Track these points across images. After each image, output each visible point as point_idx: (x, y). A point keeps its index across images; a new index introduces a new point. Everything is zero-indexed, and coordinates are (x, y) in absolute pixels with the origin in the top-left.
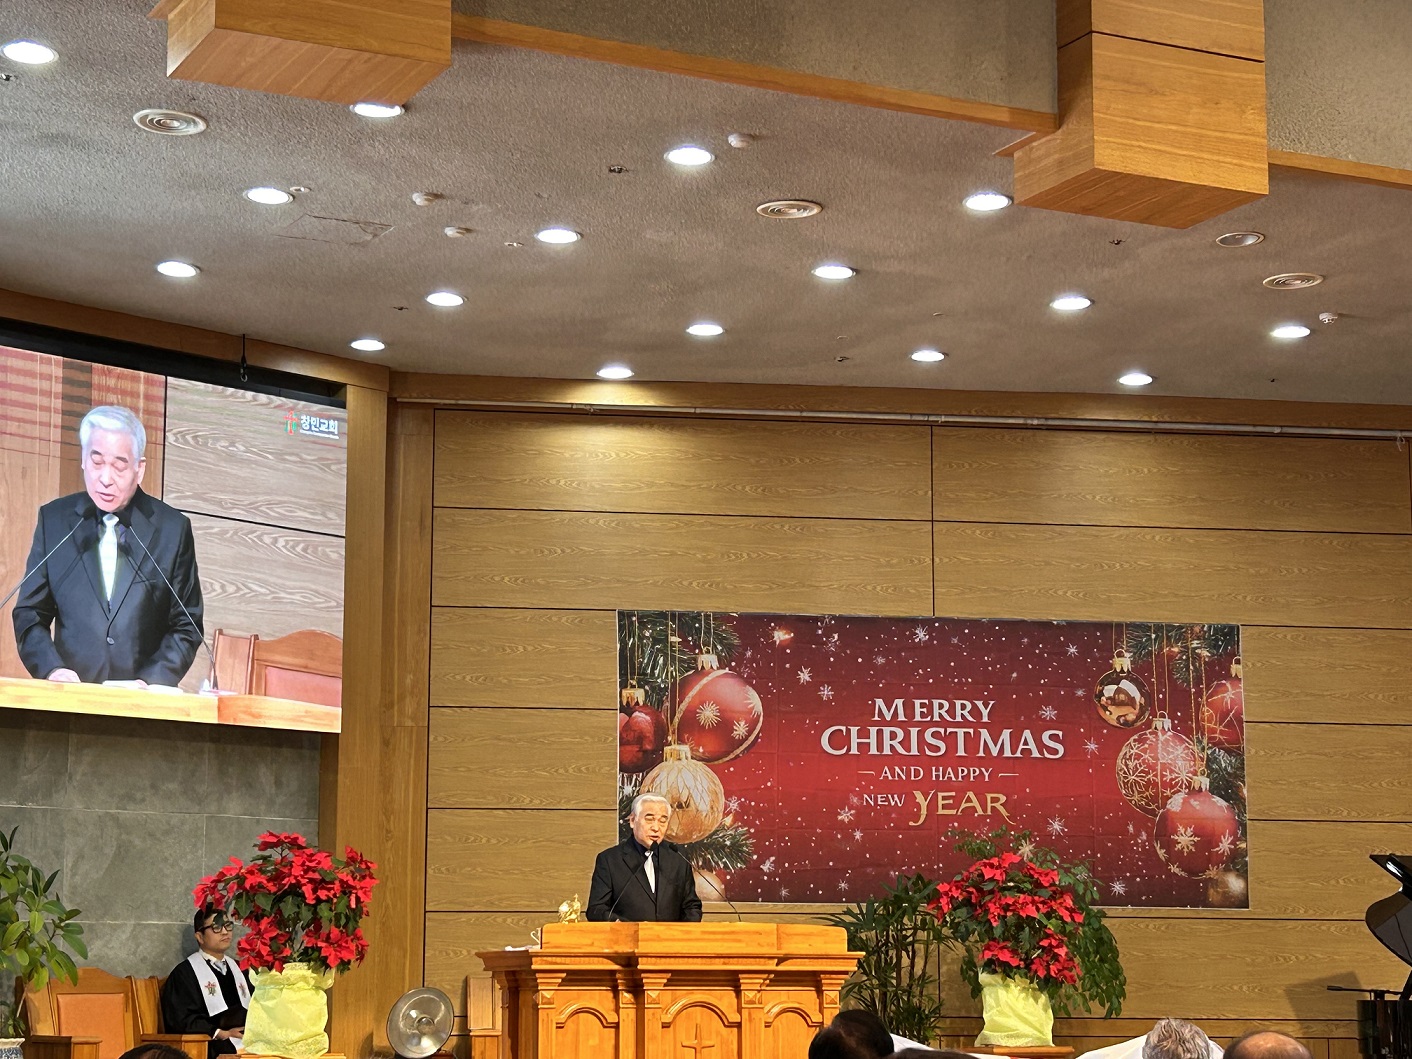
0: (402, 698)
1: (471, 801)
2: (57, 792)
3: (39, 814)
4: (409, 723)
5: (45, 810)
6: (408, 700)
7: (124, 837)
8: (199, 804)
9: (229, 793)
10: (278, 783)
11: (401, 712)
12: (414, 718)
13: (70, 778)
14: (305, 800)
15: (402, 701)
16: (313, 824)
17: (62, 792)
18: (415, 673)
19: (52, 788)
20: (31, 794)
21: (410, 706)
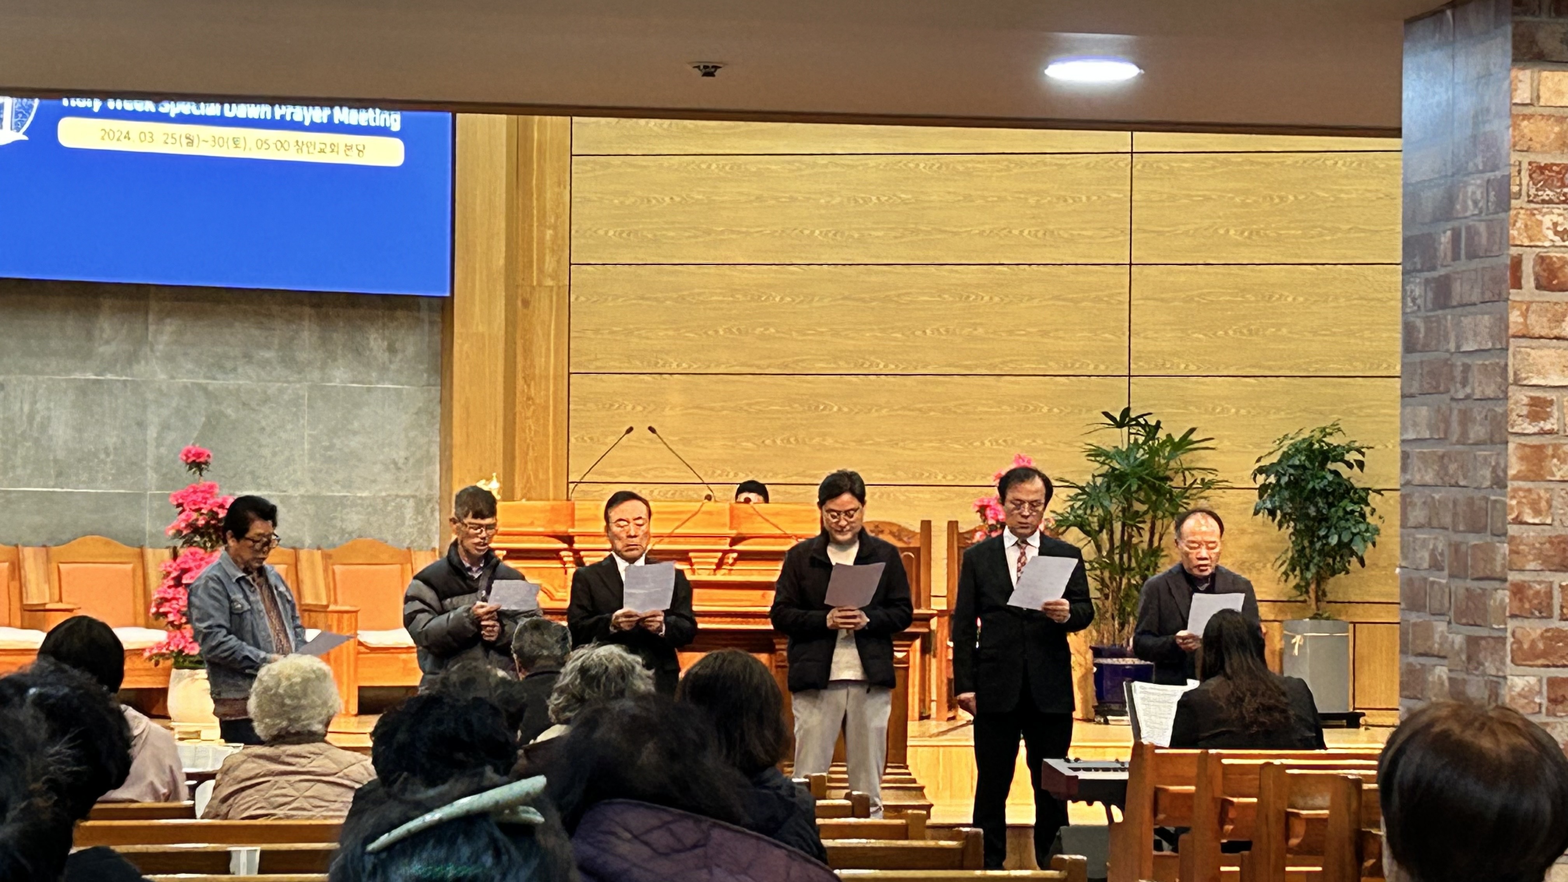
0: (541, 254)
1: (614, 365)
2: (138, 362)
3: (119, 385)
4: (549, 282)
5: (125, 381)
6: (547, 258)
7: (214, 406)
8: (299, 373)
9: (335, 360)
10: (391, 349)
11: (541, 271)
12: (554, 277)
13: (152, 350)
14: (425, 365)
15: (541, 260)
16: (435, 392)
17: (143, 362)
18: (555, 228)
19: (132, 358)
20: (110, 365)
21: (550, 264)
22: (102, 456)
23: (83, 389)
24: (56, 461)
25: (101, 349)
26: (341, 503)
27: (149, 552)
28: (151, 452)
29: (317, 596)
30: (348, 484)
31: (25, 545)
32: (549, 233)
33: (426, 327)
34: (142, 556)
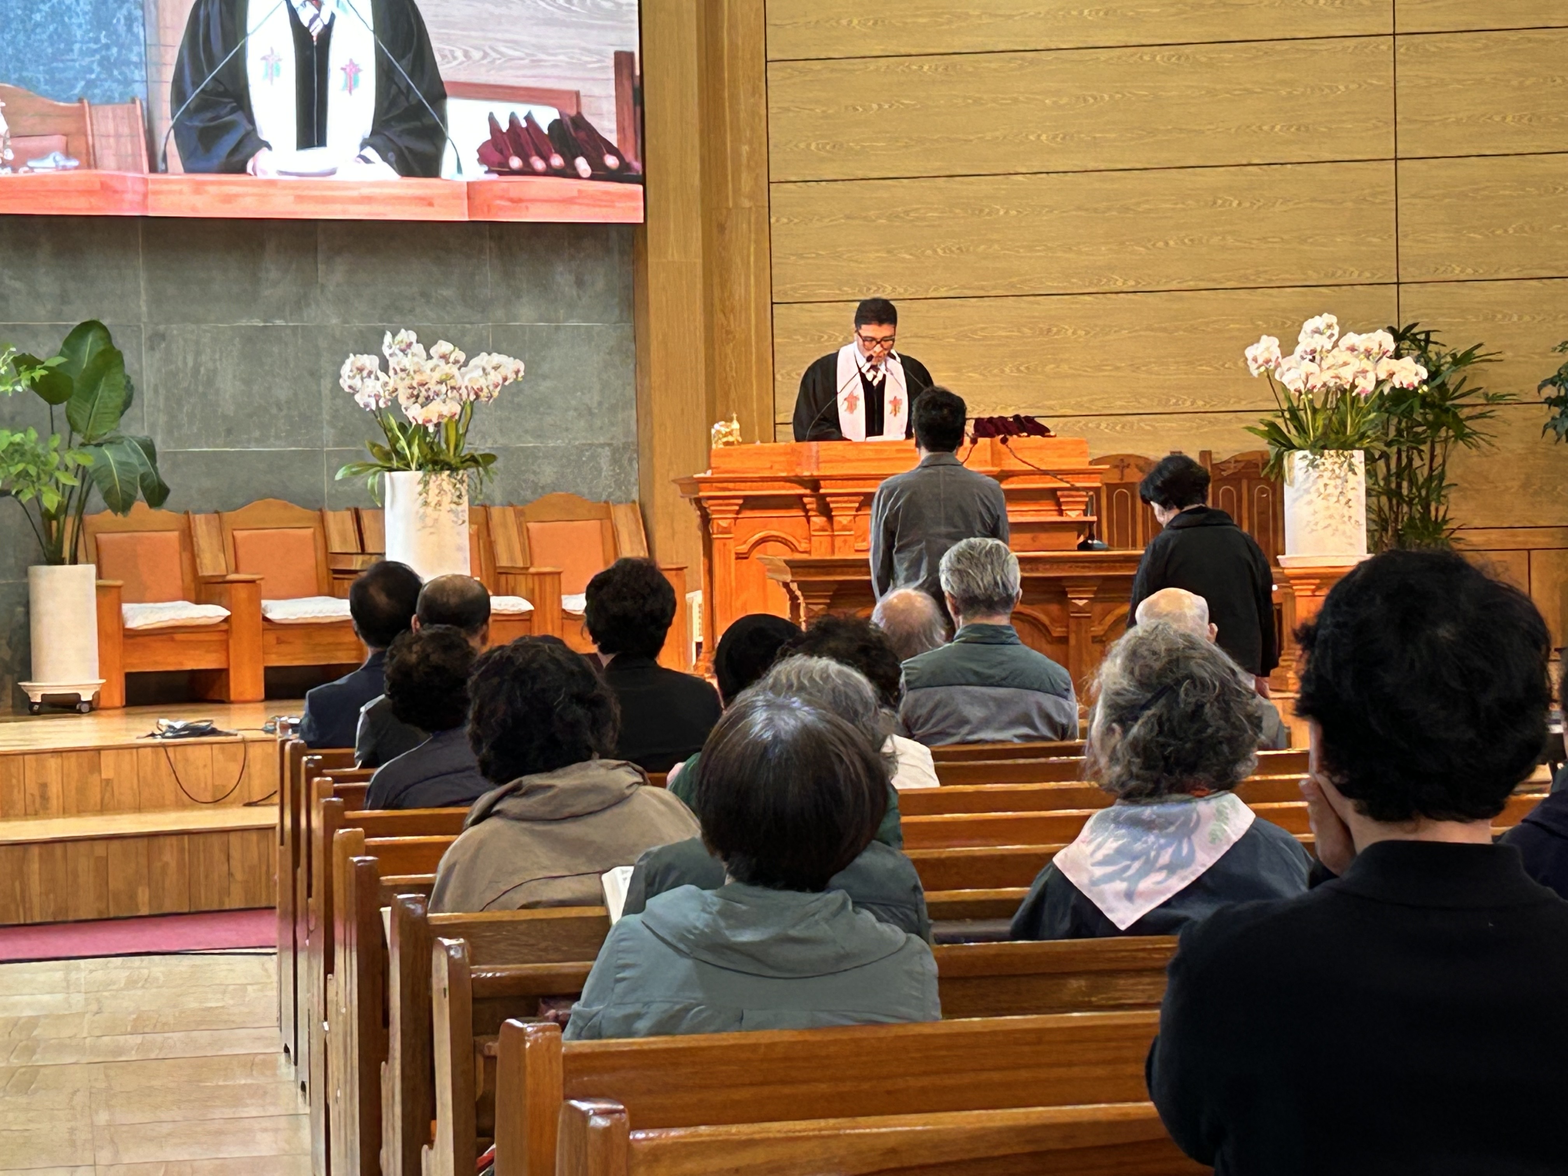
0: (737, 172)
1: (824, 293)
2: (308, 305)
3: (288, 331)
4: (746, 203)
5: (295, 327)
6: (744, 175)
8: (483, 312)
9: (519, 297)
10: (580, 283)
11: (737, 191)
12: (751, 197)
13: (323, 292)
14: (617, 300)
15: (737, 178)
16: (628, 328)
17: (313, 306)
18: (751, 143)
19: (300, 303)
20: (276, 311)
21: (746, 182)
22: (274, 411)
23: (250, 338)
24: (225, 417)
25: (267, 293)
26: (532, 455)
27: (330, 516)
28: (327, 404)
29: (512, 558)
30: (539, 435)
31: (195, 513)
32: (745, 148)
33: (616, 257)
34: (322, 520)
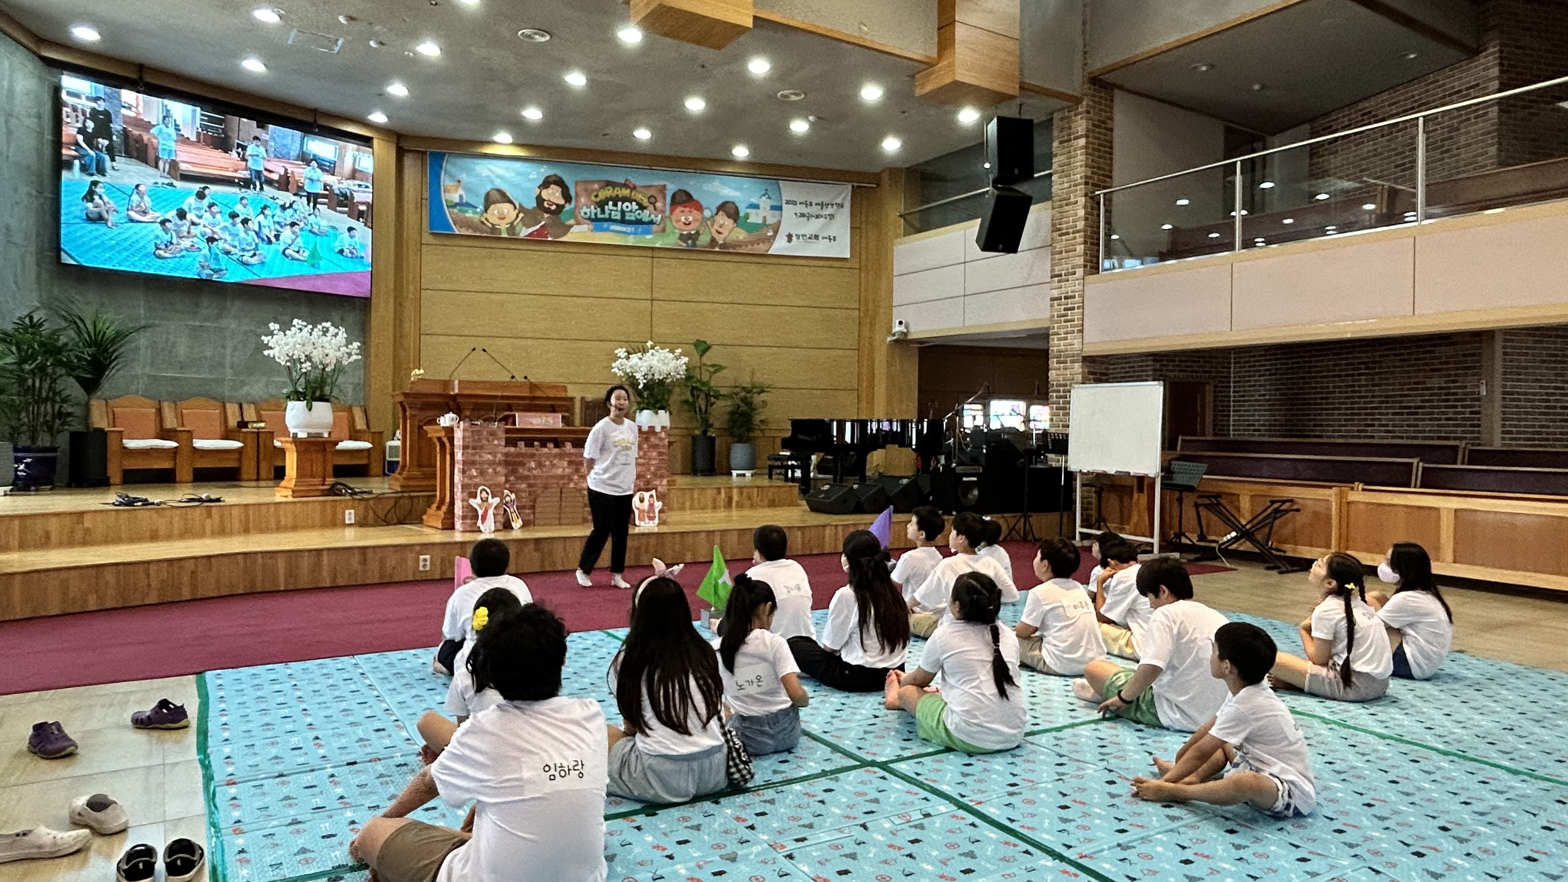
0: (408, 284)
1: (441, 331)
2: (222, 318)
3: (212, 328)
4: (411, 296)
6: (411, 286)
11: (408, 292)
12: (413, 294)
15: (408, 287)
18: (414, 274)
19: (219, 316)
20: (207, 319)
22: (204, 360)
24: (180, 362)
25: (203, 311)
27: (228, 405)
28: (228, 358)
31: (164, 401)
32: (412, 276)
33: (358, 309)
34: (224, 407)
